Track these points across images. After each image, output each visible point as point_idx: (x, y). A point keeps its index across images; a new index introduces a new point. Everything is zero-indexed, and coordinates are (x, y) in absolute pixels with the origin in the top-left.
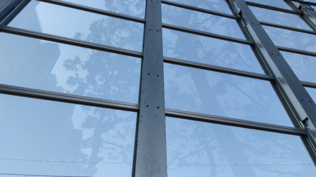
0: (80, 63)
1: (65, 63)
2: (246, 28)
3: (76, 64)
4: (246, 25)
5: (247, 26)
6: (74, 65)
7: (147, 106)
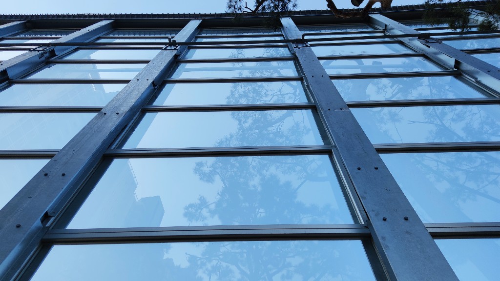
0: (207, 207)
1: (186, 211)
2: (479, 82)
3: (202, 209)
4: (476, 79)
5: (478, 80)
6: (199, 211)
7: (385, 219)
